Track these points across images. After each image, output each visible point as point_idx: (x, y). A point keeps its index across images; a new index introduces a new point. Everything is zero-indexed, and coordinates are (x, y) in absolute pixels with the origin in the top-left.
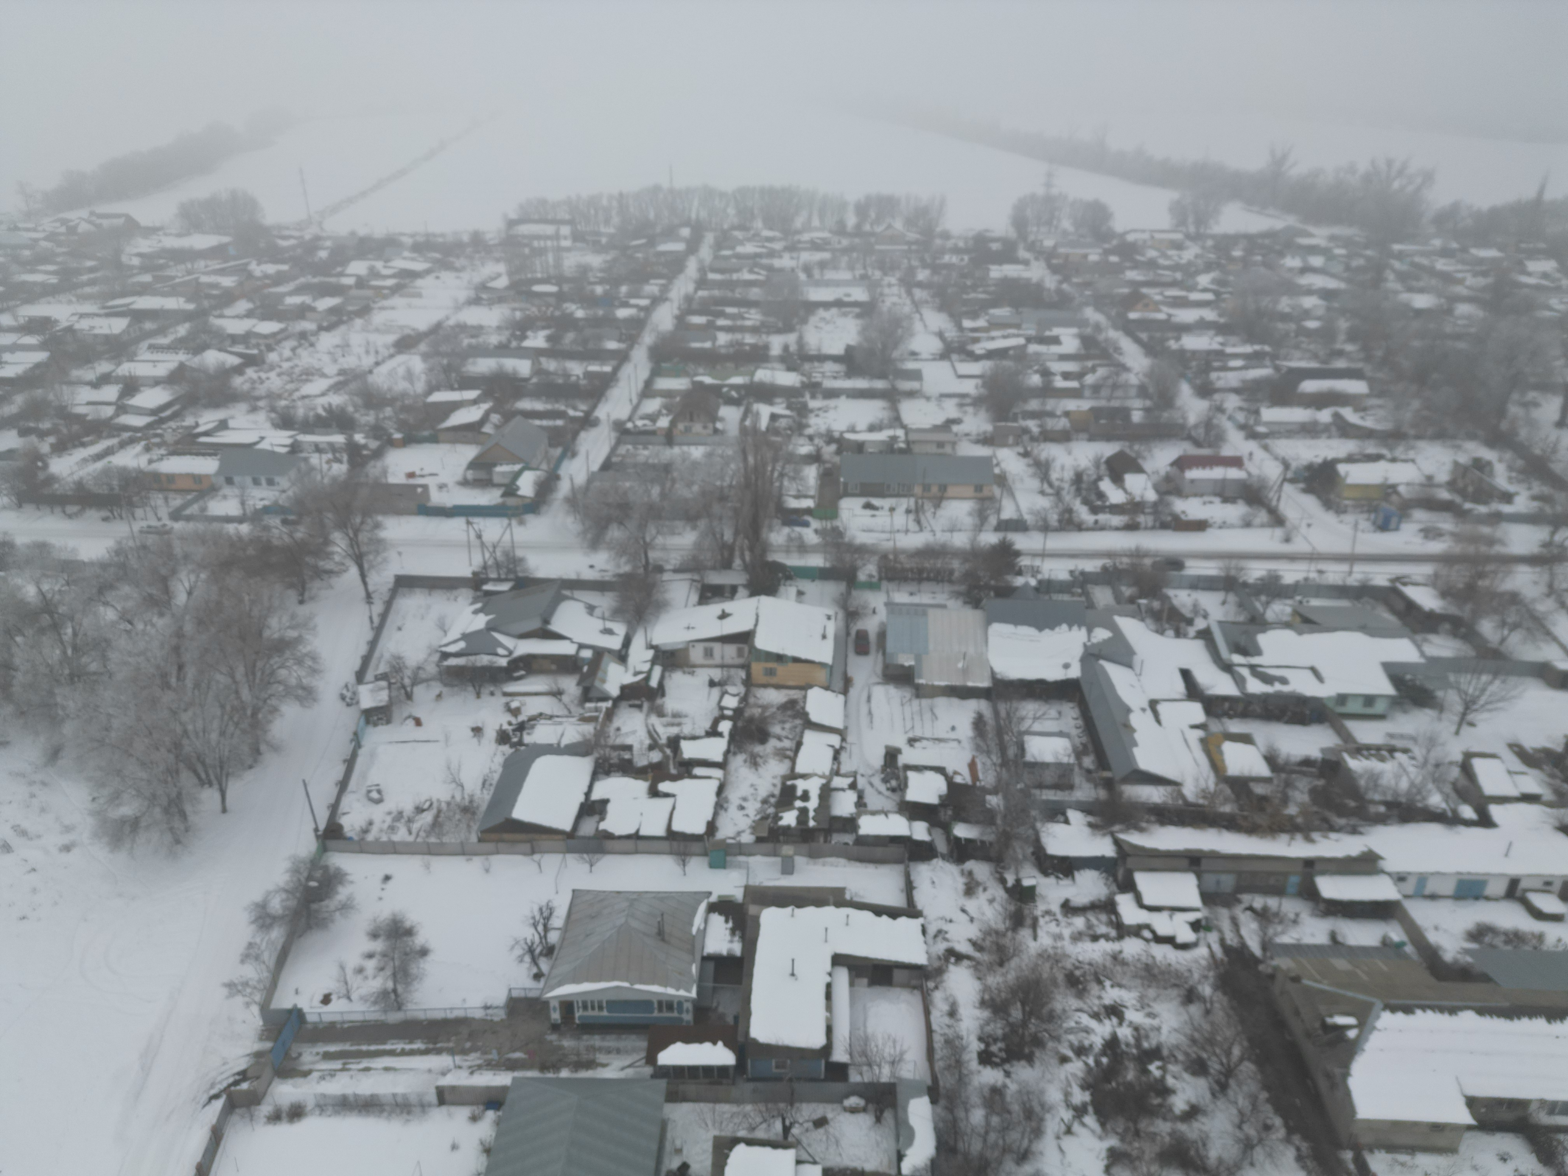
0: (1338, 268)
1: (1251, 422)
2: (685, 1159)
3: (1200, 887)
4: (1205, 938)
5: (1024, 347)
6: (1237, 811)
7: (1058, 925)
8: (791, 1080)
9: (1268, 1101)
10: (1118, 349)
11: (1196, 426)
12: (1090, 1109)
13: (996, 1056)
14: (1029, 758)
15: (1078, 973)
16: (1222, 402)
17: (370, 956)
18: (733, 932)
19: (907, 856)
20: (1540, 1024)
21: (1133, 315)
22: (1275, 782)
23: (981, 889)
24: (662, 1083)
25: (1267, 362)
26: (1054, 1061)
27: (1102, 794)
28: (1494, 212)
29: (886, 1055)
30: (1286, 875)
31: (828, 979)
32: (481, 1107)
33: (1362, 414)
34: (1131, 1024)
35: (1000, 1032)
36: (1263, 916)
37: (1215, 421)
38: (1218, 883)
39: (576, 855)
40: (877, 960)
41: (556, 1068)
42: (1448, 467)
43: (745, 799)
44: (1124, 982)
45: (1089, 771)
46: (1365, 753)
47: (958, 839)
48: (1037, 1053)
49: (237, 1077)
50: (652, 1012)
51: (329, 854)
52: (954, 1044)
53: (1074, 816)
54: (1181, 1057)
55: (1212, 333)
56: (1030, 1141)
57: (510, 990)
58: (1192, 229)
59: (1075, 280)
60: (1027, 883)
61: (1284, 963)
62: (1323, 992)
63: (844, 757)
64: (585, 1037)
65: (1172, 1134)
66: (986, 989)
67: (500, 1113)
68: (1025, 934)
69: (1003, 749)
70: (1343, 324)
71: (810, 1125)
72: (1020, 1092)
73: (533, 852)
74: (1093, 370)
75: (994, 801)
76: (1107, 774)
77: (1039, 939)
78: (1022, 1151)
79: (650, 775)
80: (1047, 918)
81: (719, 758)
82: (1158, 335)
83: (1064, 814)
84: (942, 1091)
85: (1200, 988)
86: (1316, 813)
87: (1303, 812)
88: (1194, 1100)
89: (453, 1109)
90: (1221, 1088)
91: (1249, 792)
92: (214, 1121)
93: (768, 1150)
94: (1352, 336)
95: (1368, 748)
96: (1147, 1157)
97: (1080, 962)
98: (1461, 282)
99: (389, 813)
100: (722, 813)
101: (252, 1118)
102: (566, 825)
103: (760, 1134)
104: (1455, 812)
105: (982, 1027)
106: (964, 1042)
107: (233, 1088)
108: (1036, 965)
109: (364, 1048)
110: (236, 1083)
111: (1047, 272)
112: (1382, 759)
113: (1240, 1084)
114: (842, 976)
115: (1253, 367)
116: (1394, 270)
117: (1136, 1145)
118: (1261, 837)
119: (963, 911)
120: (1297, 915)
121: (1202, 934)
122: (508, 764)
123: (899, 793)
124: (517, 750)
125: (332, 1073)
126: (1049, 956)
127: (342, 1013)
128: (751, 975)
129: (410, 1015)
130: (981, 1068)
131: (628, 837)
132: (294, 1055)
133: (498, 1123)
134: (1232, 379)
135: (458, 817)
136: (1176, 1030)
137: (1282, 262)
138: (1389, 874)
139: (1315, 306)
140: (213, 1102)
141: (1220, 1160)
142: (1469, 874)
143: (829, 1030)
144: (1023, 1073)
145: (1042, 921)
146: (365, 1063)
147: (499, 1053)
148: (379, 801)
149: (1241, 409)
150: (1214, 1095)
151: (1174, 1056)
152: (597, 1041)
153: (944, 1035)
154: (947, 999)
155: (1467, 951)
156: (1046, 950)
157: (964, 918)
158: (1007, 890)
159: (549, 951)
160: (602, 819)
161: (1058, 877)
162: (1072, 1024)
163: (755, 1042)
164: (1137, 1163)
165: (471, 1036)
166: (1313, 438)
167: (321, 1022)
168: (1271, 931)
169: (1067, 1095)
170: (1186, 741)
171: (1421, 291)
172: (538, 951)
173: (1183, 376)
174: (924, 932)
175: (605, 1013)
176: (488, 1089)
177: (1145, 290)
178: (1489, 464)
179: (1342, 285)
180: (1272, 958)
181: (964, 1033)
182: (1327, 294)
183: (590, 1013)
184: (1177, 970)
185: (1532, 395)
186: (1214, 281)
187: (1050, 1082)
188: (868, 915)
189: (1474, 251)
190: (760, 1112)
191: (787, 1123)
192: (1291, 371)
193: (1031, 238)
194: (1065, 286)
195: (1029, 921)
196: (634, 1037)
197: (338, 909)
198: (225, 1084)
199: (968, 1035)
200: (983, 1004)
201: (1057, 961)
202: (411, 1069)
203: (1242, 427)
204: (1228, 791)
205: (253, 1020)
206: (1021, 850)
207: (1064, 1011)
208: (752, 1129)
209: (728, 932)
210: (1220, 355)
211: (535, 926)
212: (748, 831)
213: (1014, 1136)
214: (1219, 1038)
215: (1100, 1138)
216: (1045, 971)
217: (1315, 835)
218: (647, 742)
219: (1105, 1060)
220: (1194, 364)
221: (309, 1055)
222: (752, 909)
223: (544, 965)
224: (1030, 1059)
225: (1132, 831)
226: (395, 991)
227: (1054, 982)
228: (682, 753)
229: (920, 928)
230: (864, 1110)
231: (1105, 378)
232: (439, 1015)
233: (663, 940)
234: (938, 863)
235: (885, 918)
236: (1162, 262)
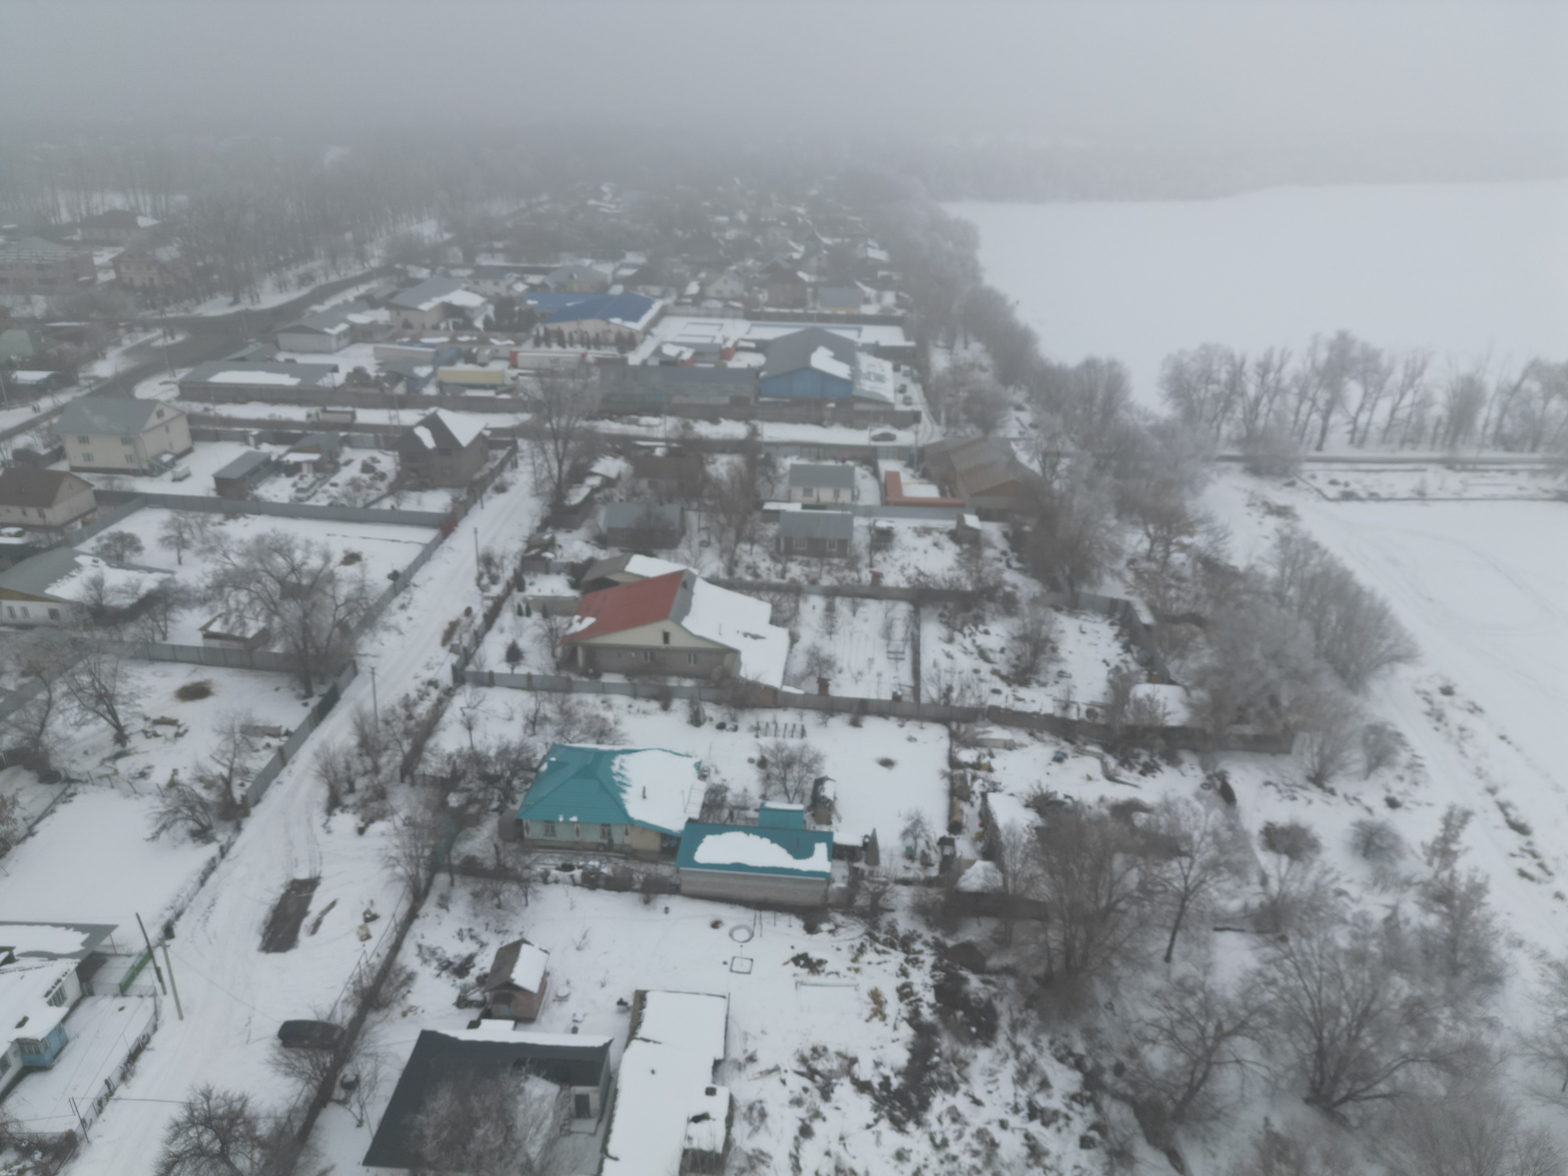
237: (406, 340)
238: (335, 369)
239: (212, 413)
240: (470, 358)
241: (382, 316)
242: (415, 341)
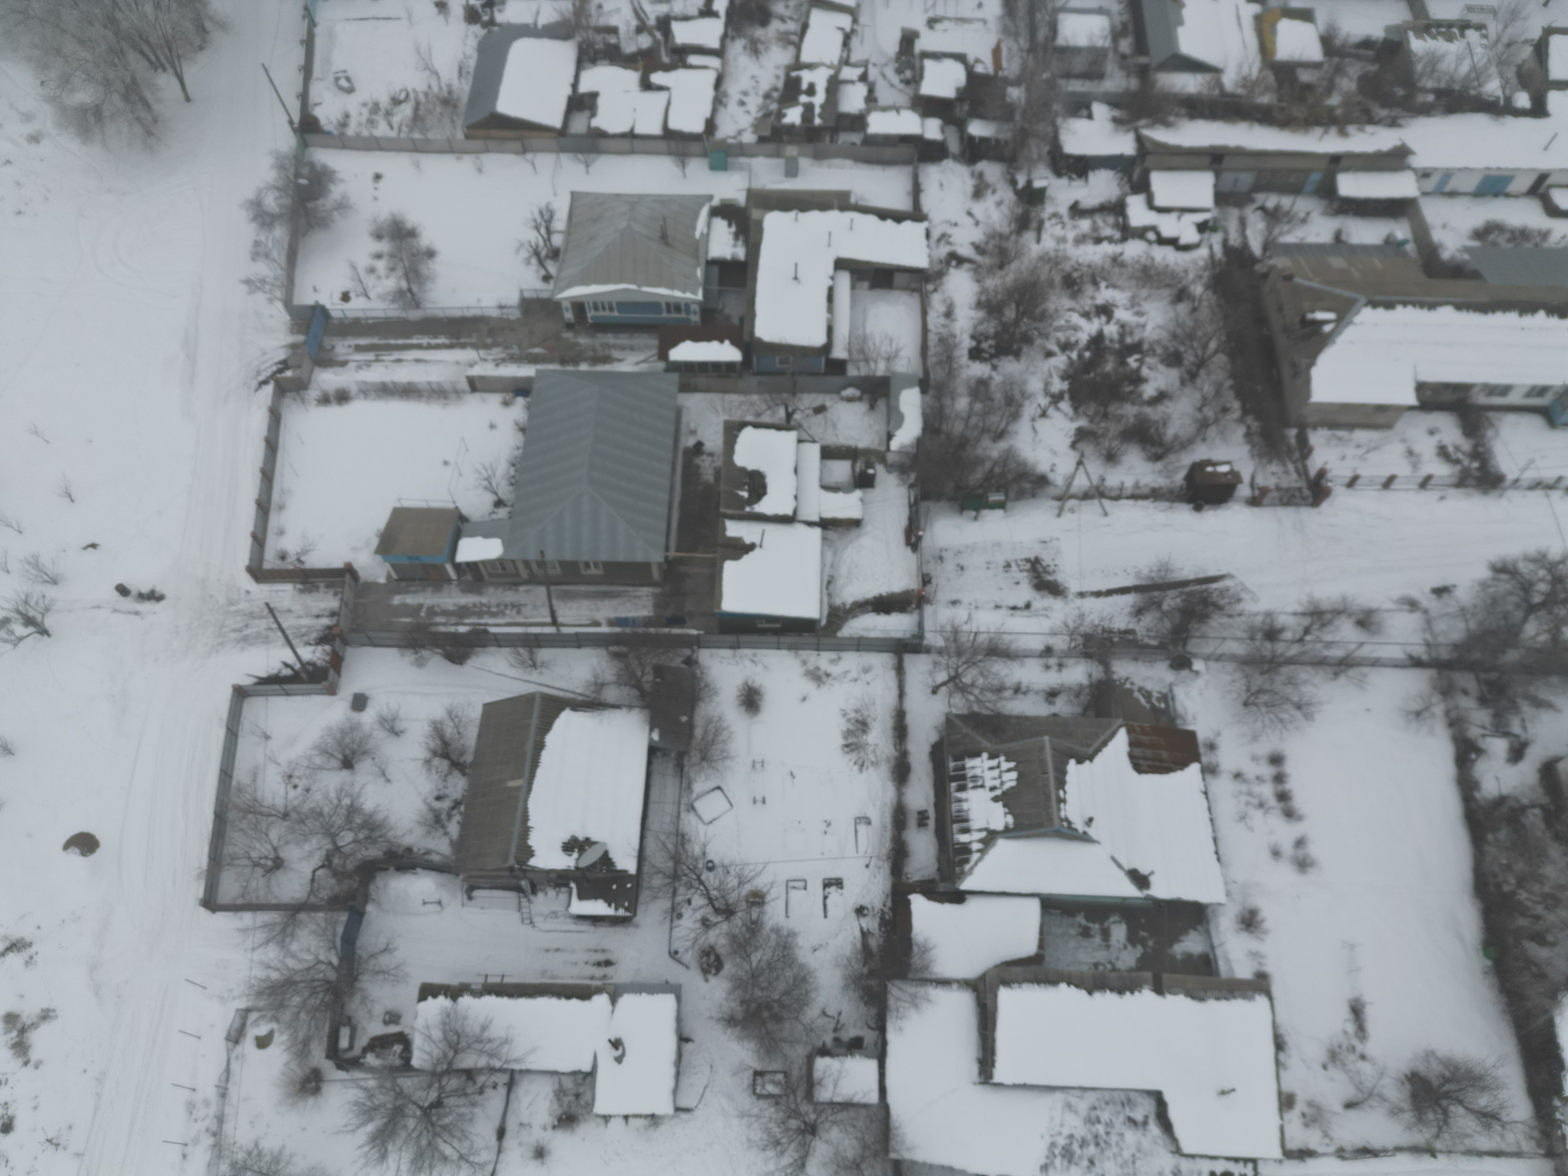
2: (699, 438)
3: (1216, 186)
4: (1209, 239)
6: (1275, 102)
7: (1063, 228)
8: (793, 374)
9: (1232, 387)
12: (1067, 396)
13: (985, 352)
14: (1060, 41)
15: (1075, 275)
17: (379, 256)
18: (736, 236)
19: (916, 157)
20: (1511, 318)
22: (1326, 67)
23: (990, 191)
24: (675, 377)
26: (1040, 356)
27: (1134, 83)
29: (882, 352)
30: (1307, 172)
31: (830, 283)
32: (511, 395)
34: (1118, 321)
35: (992, 331)
36: (1273, 216)
38: (1236, 181)
39: (570, 155)
40: (878, 263)
41: (575, 361)
43: (745, 93)
44: (1119, 283)
45: (1124, 57)
46: (1434, 30)
47: (971, 138)
48: (1025, 349)
49: (280, 366)
50: (660, 312)
51: (312, 149)
52: (947, 343)
53: (1100, 110)
54: (1159, 351)
56: (1008, 423)
57: (521, 291)
60: (1038, 184)
61: (1281, 262)
62: (1310, 290)
63: (854, 42)
64: (599, 335)
65: (1137, 416)
66: (984, 291)
67: (529, 399)
68: (1029, 236)
69: (1033, 30)
71: (810, 412)
72: (1004, 383)
73: (524, 151)
75: (1015, 94)
76: (1143, 60)
77: (1042, 243)
78: (999, 430)
79: (641, 64)
80: (1054, 221)
81: (715, 44)
83: (1088, 107)
84: (932, 382)
85: (1192, 288)
86: (1359, 103)
87: (1346, 104)
88: (1163, 387)
89: (486, 395)
90: (1191, 377)
91: (1294, 79)
92: (269, 402)
93: (772, 433)
95: (1439, 24)
96: (1110, 434)
97: (1079, 264)
99: (365, 105)
100: (721, 110)
101: (303, 401)
102: (556, 121)
103: (766, 419)
104: (1508, 100)
105: (975, 327)
106: (957, 340)
107: (278, 375)
108: (1036, 267)
109: (392, 342)
110: (280, 371)
112: (1450, 39)
113: (1209, 374)
114: (844, 279)
117: (1103, 425)
118: (1294, 131)
119: (970, 214)
120: (1308, 214)
121: (1206, 235)
122: (483, 48)
123: (913, 85)
124: (490, 32)
125: (368, 364)
126: (1049, 260)
127: (363, 310)
128: (754, 279)
129: (430, 313)
130: (970, 362)
131: (623, 136)
132: (328, 347)
133: (528, 407)
135: (439, 109)
136: (1160, 327)
138: (1415, 170)
140: (264, 387)
141: (1176, 437)
142: (1499, 169)
143: (830, 331)
144: (1010, 366)
145: (1047, 224)
146: (396, 355)
147: (520, 348)
148: (350, 90)
150: (1183, 383)
151: (1154, 351)
152: (610, 339)
153: (939, 333)
154: (944, 301)
155: (1467, 250)
156: (1047, 253)
157: (969, 221)
158: (1018, 193)
159: (555, 254)
160: (593, 114)
161: (1070, 178)
162: (1062, 322)
163: (760, 342)
164: (1101, 440)
165: (491, 332)
167: (346, 318)
168: (1276, 231)
169: (1047, 384)
170: (1238, 18)
172: (543, 253)
174: (928, 235)
175: (616, 314)
176: (515, 380)
180: (1270, 257)
181: (958, 332)
183: (601, 313)
184: (1173, 272)
187: (1033, 374)
188: (872, 219)
190: (766, 401)
191: (790, 410)
195: (1034, 224)
196: (645, 336)
197: (334, 209)
198: (269, 373)
199: (961, 334)
200: (979, 305)
201: (1057, 264)
202: (440, 361)
204: (1271, 78)
205: (279, 317)
206: (1037, 148)
207: (1056, 311)
208: (759, 415)
209: (731, 237)
211: (537, 228)
212: (750, 130)
213: (994, 420)
214: (1199, 333)
215: (1072, 420)
216: (1044, 275)
217: (1351, 129)
218: (634, 23)
219: (1087, 354)
221: (342, 347)
222: (755, 214)
223: (552, 267)
224: (1017, 354)
225: (1158, 126)
226: (410, 290)
227: (1051, 284)
228: (673, 37)
229: (923, 233)
230: (860, 399)
232: (457, 314)
233: (667, 244)
234: (948, 163)
235: (889, 223)
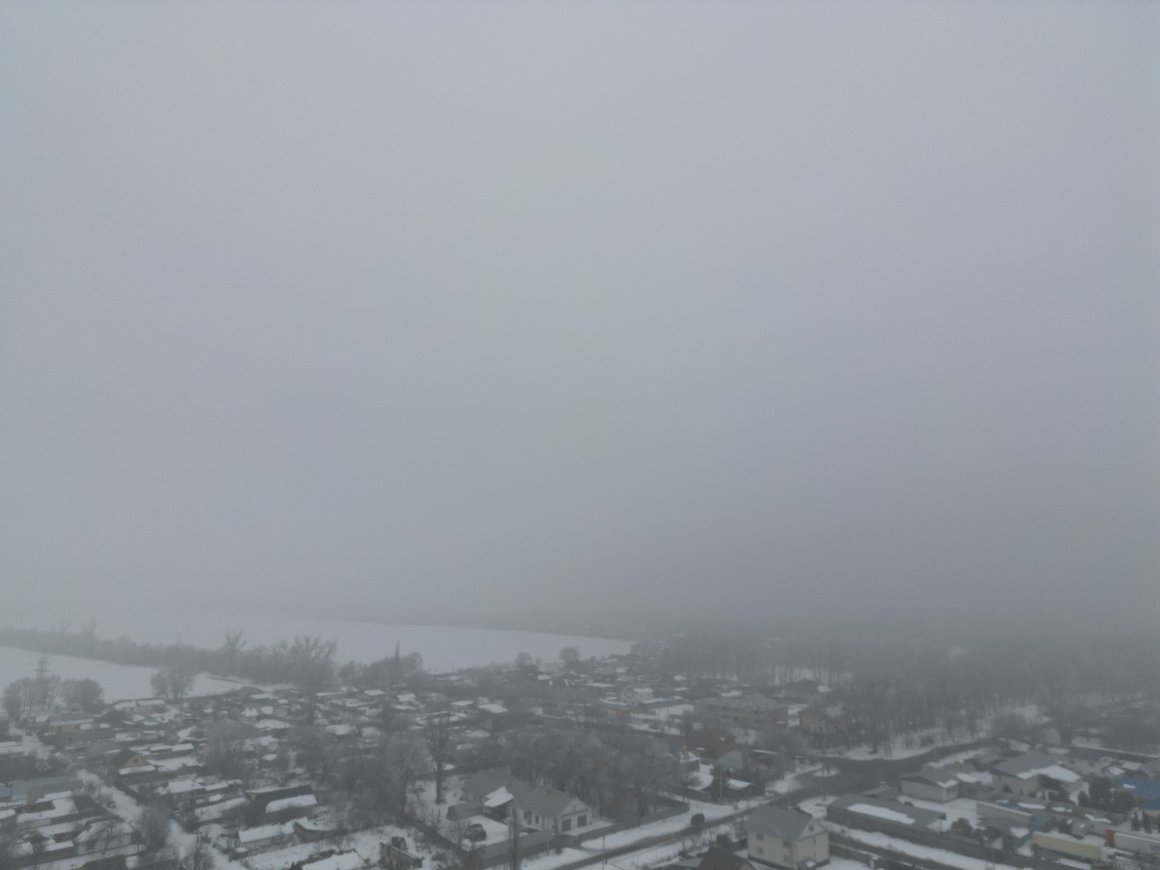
0: (283, 714)
1: (233, 845)
5: (15, 817)
10: (111, 804)
11: (187, 859)
16: (207, 833)
21: (124, 772)
25: (240, 793)
28: (374, 666)
33: (314, 821)
37: (202, 851)
42: (378, 849)
55: (194, 776)
58: (171, 696)
59: (67, 748)
70: (292, 754)
74: (87, 827)
82: (148, 785)
94: (300, 762)
98: (363, 713)
111: (40, 744)
115: (230, 799)
116: (320, 711)
134: (213, 811)
137: (243, 713)
139: (270, 743)
149: (223, 836)
166: (281, 849)
171: (340, 722)
173: (172, 816)
177: (133, 749)
178: (403, 839)
179: (288, 726)
182: (278, 733)
185: (419, 784)
186: (192, 734)
189: (367, 692)
192: (259, 796)
193: (24, 716)
194: (58, 755)
203: (225, 851)
210: (202, 793)
220: (180, 804)
231: (99, 833)
236: (147, 723)
237: (1005, 802)
238: (943, 817)
239: (846, 835)
240: (1065, 829)
241: (986, 778)
242: (1013, 804)
